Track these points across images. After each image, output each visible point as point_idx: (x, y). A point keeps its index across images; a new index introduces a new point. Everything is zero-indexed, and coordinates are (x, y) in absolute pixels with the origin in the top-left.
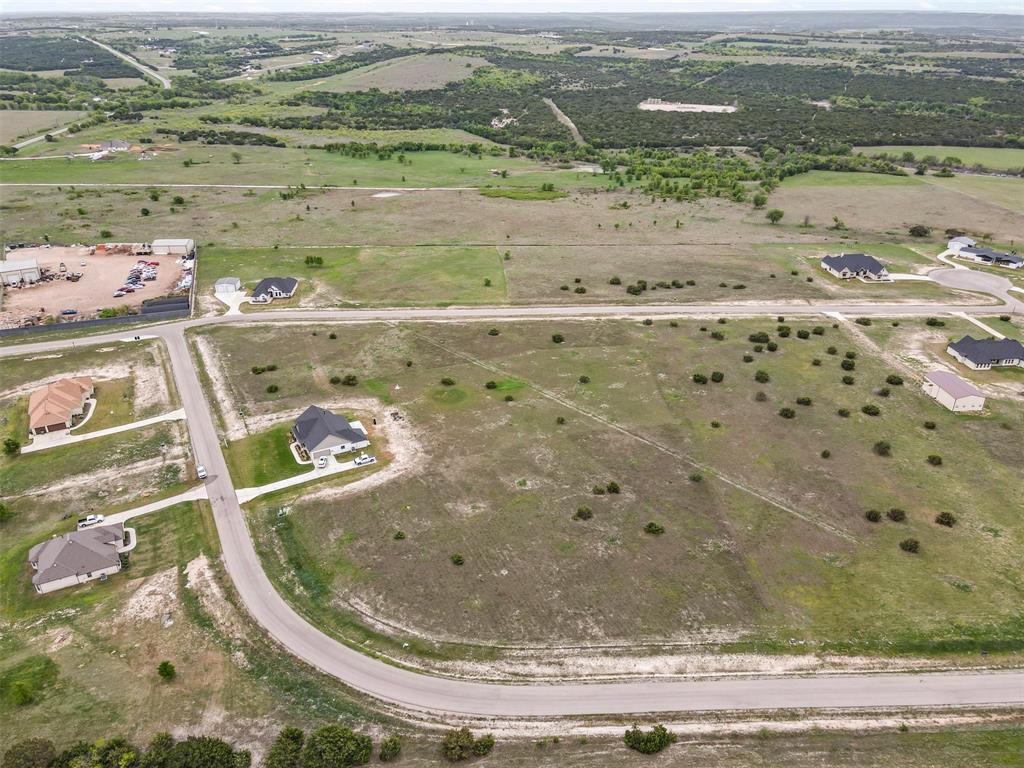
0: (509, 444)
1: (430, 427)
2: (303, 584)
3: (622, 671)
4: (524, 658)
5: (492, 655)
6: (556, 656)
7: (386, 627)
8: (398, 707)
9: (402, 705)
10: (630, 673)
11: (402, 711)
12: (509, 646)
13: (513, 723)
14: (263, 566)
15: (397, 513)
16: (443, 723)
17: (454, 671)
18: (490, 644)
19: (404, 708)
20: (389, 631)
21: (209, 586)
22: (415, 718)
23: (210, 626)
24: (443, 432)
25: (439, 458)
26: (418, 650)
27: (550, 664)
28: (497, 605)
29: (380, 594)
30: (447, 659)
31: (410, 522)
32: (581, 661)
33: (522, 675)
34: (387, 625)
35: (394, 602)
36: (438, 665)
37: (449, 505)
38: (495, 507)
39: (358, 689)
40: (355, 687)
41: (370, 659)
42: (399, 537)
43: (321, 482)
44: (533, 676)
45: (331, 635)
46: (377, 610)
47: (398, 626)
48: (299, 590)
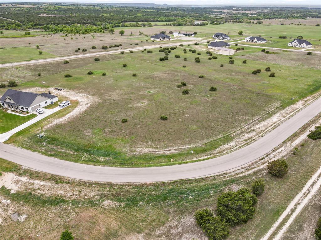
0: (125, 85)
2: (101, 156)
3: (272, 124)
4: (240, 134)
5: (228, 139)
6: (248, 129)
7: (171, 151)
8: (227, 174)
9: (228, 172)
10: (274, 123)
11: (231, 174)
12: (229, 133)
13: (274, 153)
15: (109, 115)
16: (252, 169)
17: (224, 151)
18: (221, 136)
19: (230, 173)
20: (176, 152)
21: (34, 184)
22: (239, 173)
23: (63, 201)
24: (90, 88)
25: (101, 95)
26: (197, 152)
27: (250, 132)
28: (203, 125)
29: (148, 142)
30: (215, 148)
32: (257, 126)
33: (248, 140)
34: (170, 150)
36: (215, 152)
38: (150, 101)
39: (199, 178)
40: (197, 178)
41: (184, 165)
42: (124, 122)
43: (49, 118)
44: (251, 138)
45: (149, 166)
46: (156, 148)
48: (102, 159)
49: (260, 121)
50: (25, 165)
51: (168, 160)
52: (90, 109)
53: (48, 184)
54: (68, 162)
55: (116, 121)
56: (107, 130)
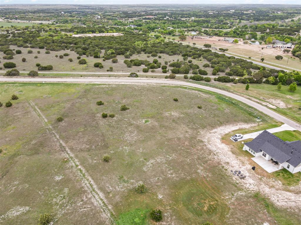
0: (149, 143)
1: (206, 162)
5: (164, 86)
24: (196, 157)
25: (193, 138)
26: (185, 88)
28: (163, 92)
29: (200, 97)
31: (197, 112)
38: (161, 114)
42: (200, 108)
46: (199, 94)
47: (191, 91)
48: (227, 98)
49: (136, 85)
50: (265, 108)
51: (199, 90)
52: (216, 126)
54: (243, 102)
56: (215, 108)
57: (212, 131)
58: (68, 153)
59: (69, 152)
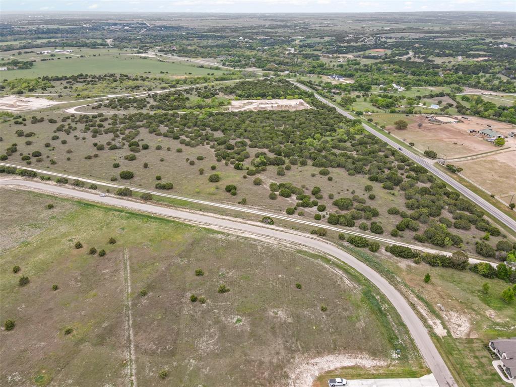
5: (300, 252)
14: (401, 317)
15: (322, 326)
20: (337, 269)
26: (328, 261)
28: (290, 265)
29: (339, 284)
31: (316, 317)
34: (337, 272)
35: (333, 279)
37: (290, 320)
38: (265, 310)
41: (346, 262)
42: (323, 310)
43: (373, 374)
46: (341, 278)
47: (333, 270)
48: (378, 297)
49: (262, 241)
50: (425, 331)
51: (346, 269)
52: (324, 351)
53: (419, 308)
54: (398, 311)
55: (328, 316)
56: (346, 314)
57: (313, 361)
58: (130, 353)
59: (132, 352)
